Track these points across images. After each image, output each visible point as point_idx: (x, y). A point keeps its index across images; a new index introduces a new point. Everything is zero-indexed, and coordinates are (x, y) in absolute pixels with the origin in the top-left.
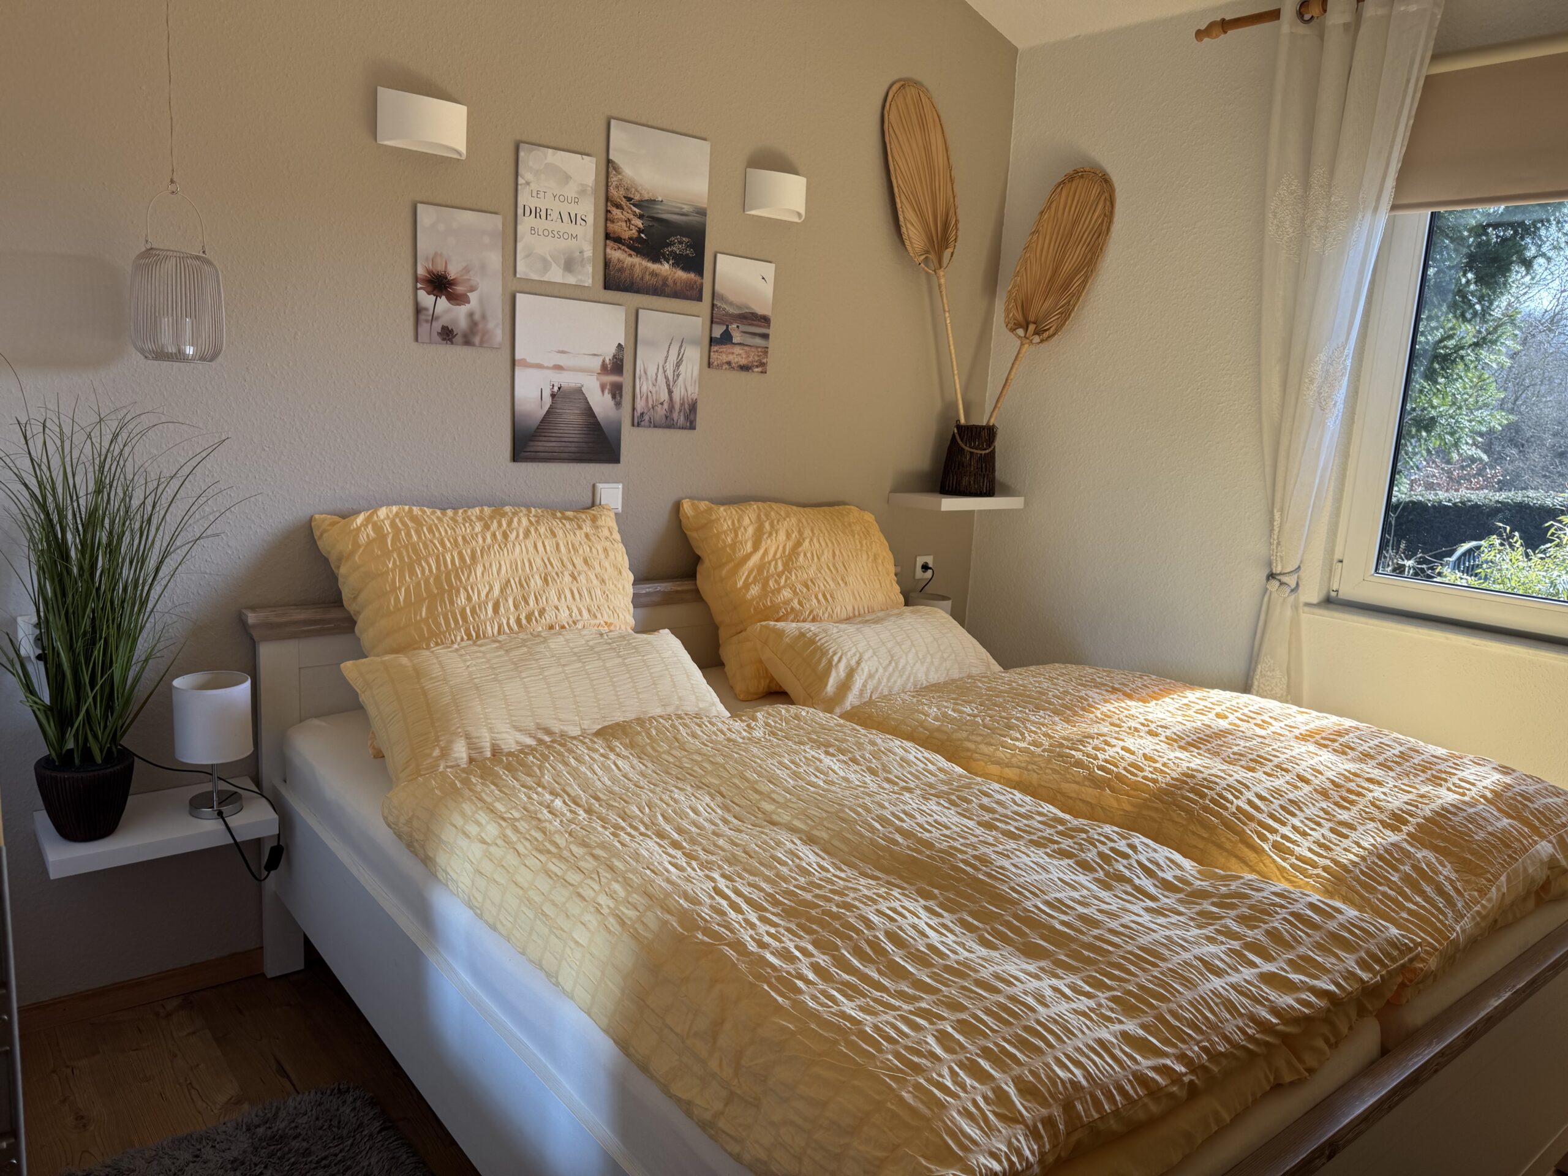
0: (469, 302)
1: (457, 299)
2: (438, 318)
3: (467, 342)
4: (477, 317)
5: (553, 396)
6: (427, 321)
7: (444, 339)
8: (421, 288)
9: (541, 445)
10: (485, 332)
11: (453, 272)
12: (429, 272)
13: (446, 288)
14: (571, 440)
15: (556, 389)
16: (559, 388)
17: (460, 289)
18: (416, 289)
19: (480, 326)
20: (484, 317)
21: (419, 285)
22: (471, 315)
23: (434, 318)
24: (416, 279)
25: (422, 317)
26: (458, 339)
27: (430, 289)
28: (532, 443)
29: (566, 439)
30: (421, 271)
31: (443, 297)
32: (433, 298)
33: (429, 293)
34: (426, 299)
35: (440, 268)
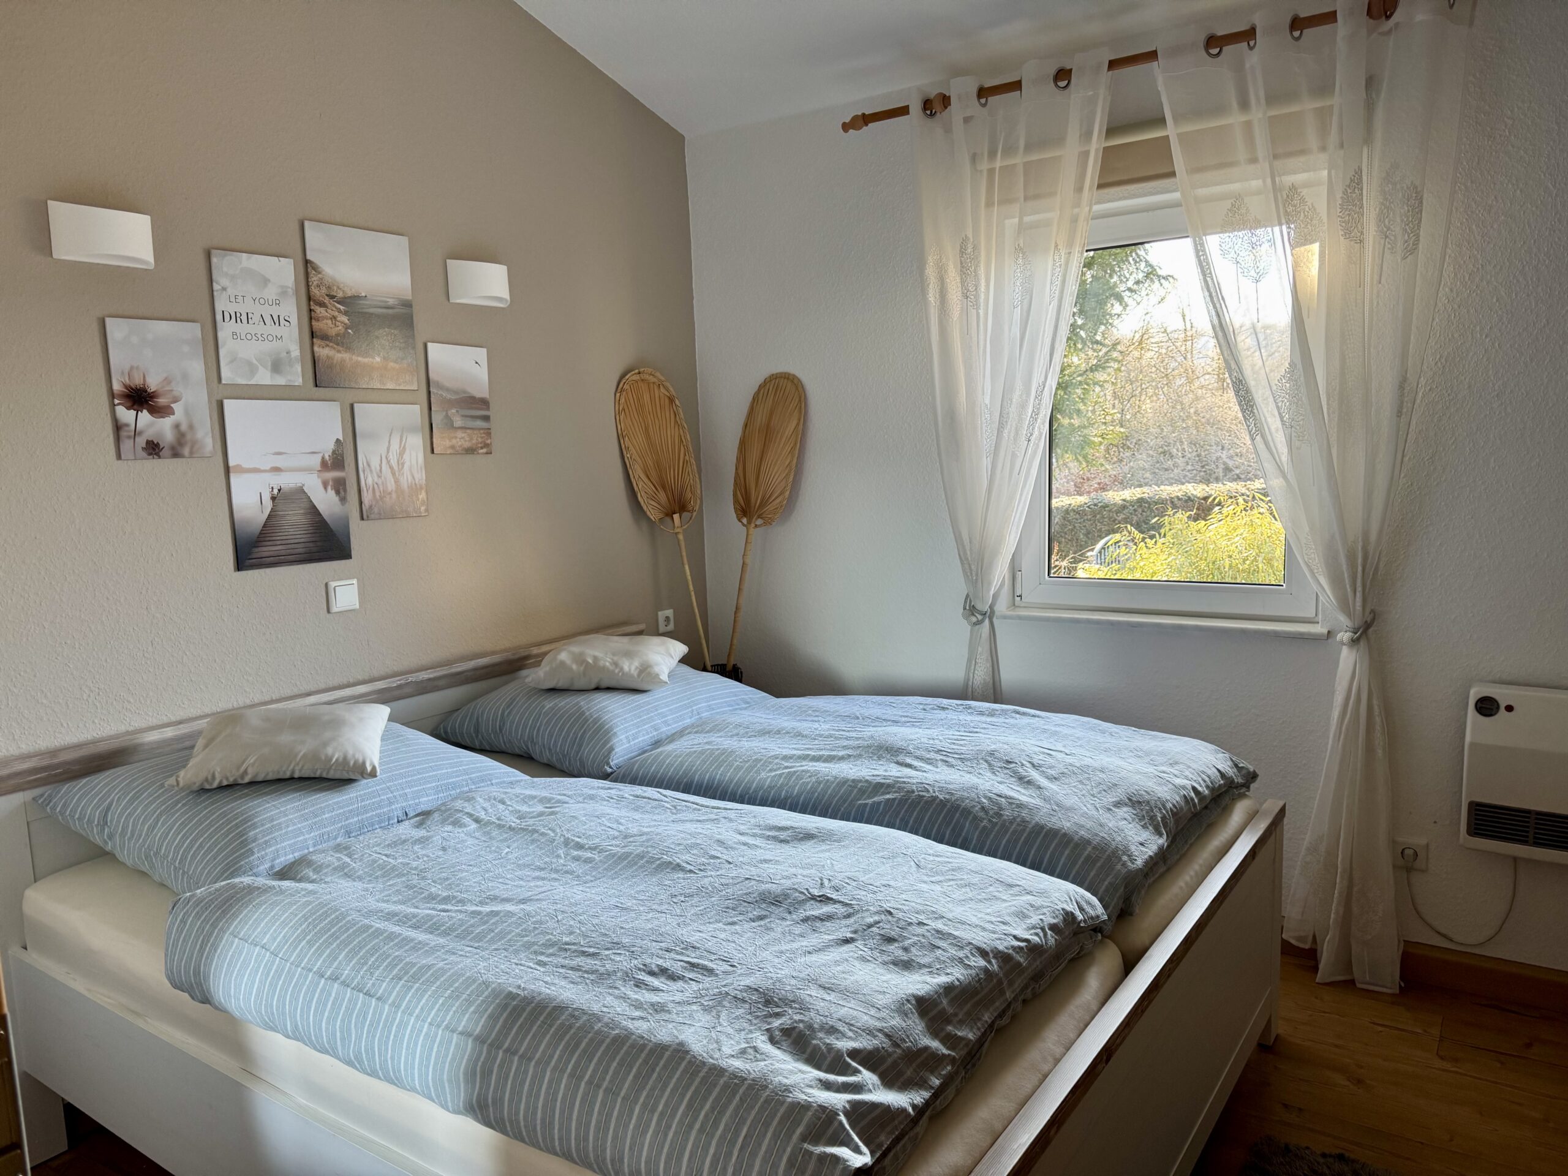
0: (174, 414)
1: (158, 411)
2: (141, 433)
3: (176, 454)
4: (184, 427)
5: (273, 498)
6: (129, 437)
7: (150, 454)
8: (119, 404)
9: (266, 551)
10: (194, 443)
11: (153, 384)
12: (126, 386)
13: (147, 402)
14: (296, 541)
15: (276, 491)
16: (279, 490)
17: (162, 401)
18: (113, 406)
19: (189, 437)
20: (191, 427)
21: (116, 401)
22: (177, 426)
23: (136, 433)
24: (112, 395)
25: (123, 434)
26: (166, 452)
27: (129, 404)
28: (256, 550)
29: (292, 541)
30: (117, 387)
31: (145, 411)
32: (133, 413)
33: (128, 408)
34: (126, 415)
35: (137, 381)
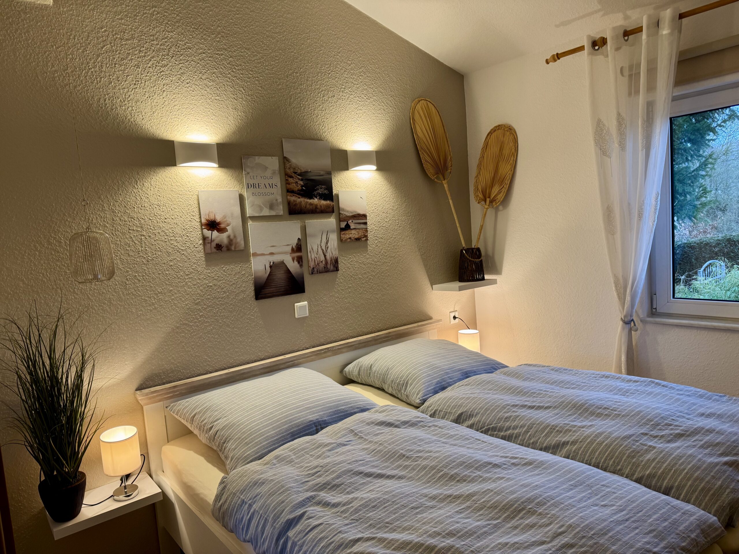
0: (227, 231)
1: (221, 230)
2: (213, 241)
3: (228, 249)
4: (232, 237)
6: (209, 243)
7: (218, 250)
8: (204, 228)
9: (268, 290)
10: (236, 244)
11: (218, 219)
12: (207, 220)
13: (216, 227)
14: (281, 286)
15: (272, 263)
16: (273, 263)
17: (222, 226)
18: (202, 229)
19: (234, 241)
20: (235, 237)
22: (229, 237)
24: (202, 225)
25: (207, 241)
26: (224, 249)
27: (208, 228)
28: (263, 290)
29: (279, 286)
30: (204, 221)
31: (215, 231)
32: (210, 232)
33: (208, 230)
34: (208, 233)
35: (212, 218)
